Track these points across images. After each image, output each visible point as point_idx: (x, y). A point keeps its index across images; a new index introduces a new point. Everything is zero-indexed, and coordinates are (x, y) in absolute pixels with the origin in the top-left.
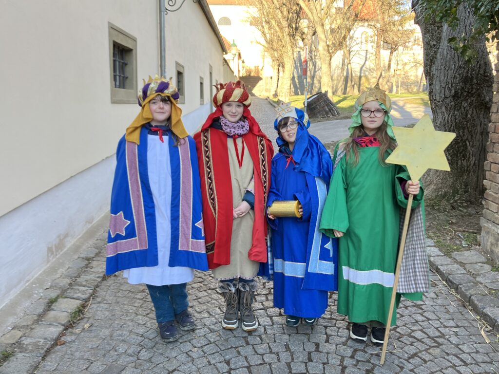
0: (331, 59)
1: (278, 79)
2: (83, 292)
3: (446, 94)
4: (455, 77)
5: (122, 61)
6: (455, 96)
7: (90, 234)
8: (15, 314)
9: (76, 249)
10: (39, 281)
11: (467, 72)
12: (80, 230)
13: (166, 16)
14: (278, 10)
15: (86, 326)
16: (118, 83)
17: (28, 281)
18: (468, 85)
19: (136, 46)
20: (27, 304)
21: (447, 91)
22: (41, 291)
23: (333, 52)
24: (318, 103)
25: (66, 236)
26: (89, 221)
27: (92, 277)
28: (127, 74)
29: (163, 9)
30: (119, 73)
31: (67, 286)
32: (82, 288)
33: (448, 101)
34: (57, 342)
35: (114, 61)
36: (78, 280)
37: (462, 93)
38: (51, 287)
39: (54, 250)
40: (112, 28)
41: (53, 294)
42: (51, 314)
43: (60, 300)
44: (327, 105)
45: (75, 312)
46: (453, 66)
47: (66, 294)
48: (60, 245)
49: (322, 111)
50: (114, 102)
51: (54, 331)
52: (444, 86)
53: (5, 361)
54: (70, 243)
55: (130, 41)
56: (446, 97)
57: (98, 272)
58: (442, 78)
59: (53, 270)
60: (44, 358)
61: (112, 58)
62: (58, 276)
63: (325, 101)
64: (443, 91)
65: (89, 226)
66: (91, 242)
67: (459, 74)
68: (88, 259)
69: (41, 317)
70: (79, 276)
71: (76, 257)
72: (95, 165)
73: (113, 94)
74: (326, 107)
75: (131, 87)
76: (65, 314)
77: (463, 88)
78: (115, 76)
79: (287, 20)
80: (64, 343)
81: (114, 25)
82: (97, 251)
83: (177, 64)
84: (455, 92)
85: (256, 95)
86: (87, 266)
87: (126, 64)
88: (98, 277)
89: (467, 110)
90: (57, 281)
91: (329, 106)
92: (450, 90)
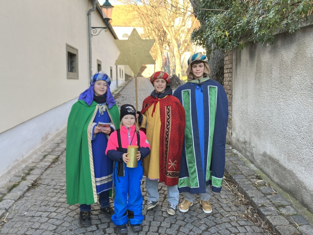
0: (180, 57)
1: (155, 68)
2: (58, 153)
3: (213, 74)
4: (216, 67)
5: (71, 60)
6: (217, 75)
7: (58, 135)
8: (32, 159)
9: (53, 140)
10: (39, 149)
11: (221, 65)
12: (54, 133)
13: (92, 38)
14: (153, 31)
15: (60, 163)
16: (69, 70)
17: (35, 149)
18: (222, 70)
19: (78, 53)
20: (36, 156)
21: (214, 73)
22: (40, 153)
23: (182, 53)
24: (173, 80)
25: (49, 134)
26: (57, 130)
27: (60, 149)
28: (74, 66)
29: (90, 35)
30: (70, 65)
31: (51, 152)
32: (57, 152)
33: (214, 77)
34: (49, 167)
35: (68, 60)
36: (55, 150)
37: (219, 74)
38: (44, 152)
39: (44, 138)
40: (68, 46)
41: (46, 154)
42: (46, 159)
43: (48, 155)
44: (178, 81)
45: (55, 159)
46: (216, 62)
47: (50, 154)
48: (46, 138)
49: (175, 84)
50: (68, 78)
51: (48, 164)
52: (212, 71)
53: (31, 171)
54: (50, 137)
55: (75, 51)
56: (213, 76)
57: (63, 148)
58: (212, 67)
59: (44, 146)
60: (45, 171)
61: (67, 59)
62: (46, 148)
63: (176, 79)
64: (212, 73)
65: (57, 132)
66: (59, 138)
67: (218, 66)
68: (58, 144)
69: (41, 160)
70: (55, 149)
71: (53, 143)
72: (60, 105)
73: (68, 75)
74: (177, 82)
75: (76, 72)
76: (51, 159)
77: (219, 72)
78: (68, 67)
79: (158, 36)
80: (52, 167)
81: (68, 45)
82: (61, 141)
83: (98, 60)
84: (217, 73)
85: (144, 76)
86: (58, 146)
87: (73, 61)
88: (63, 149)
89: (222, 81)
90: (47, 150)
91: (179, 82)
92: (215, 72)
